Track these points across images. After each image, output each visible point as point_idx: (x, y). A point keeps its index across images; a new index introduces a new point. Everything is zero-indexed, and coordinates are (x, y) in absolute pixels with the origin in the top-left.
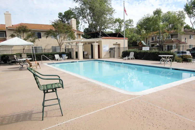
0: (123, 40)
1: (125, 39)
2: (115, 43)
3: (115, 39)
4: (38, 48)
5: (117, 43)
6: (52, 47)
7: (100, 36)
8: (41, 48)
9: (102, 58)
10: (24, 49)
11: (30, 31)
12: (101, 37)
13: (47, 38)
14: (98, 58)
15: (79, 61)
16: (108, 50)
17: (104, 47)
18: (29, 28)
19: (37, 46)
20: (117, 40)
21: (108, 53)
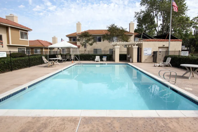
0: (168, 42)
1: (171, 41)
2: (162, 46)
3: (161, 41)
4: (98, 50)
5: (164, 46)
6: (110, 49)
7: (141, 39)
8: (100, 50)
9: (142, 62)
10: (85, 51)
11: (91, 36)
12: (143, 39)
13: (104, 41)
14: (137, 62)
15: (107, 64)
16: (151, 54)
17: (145, 50)
18: (90, 33)
19: (97, 48)
20: (165, 42)
21: (151, 57)
